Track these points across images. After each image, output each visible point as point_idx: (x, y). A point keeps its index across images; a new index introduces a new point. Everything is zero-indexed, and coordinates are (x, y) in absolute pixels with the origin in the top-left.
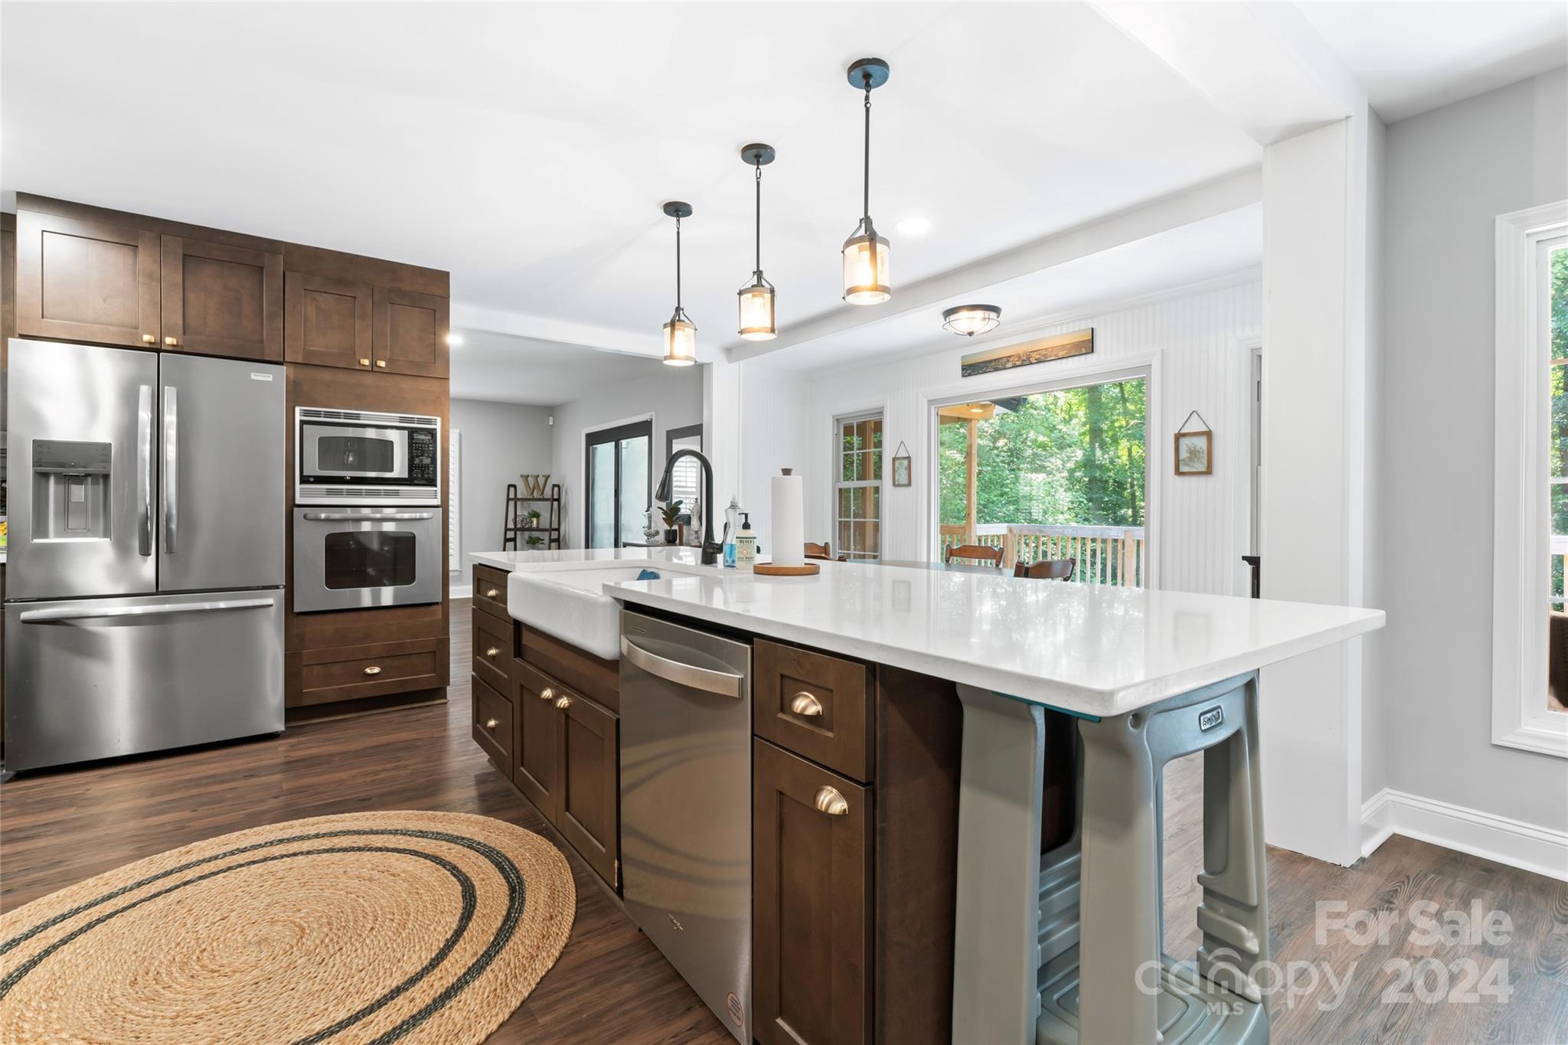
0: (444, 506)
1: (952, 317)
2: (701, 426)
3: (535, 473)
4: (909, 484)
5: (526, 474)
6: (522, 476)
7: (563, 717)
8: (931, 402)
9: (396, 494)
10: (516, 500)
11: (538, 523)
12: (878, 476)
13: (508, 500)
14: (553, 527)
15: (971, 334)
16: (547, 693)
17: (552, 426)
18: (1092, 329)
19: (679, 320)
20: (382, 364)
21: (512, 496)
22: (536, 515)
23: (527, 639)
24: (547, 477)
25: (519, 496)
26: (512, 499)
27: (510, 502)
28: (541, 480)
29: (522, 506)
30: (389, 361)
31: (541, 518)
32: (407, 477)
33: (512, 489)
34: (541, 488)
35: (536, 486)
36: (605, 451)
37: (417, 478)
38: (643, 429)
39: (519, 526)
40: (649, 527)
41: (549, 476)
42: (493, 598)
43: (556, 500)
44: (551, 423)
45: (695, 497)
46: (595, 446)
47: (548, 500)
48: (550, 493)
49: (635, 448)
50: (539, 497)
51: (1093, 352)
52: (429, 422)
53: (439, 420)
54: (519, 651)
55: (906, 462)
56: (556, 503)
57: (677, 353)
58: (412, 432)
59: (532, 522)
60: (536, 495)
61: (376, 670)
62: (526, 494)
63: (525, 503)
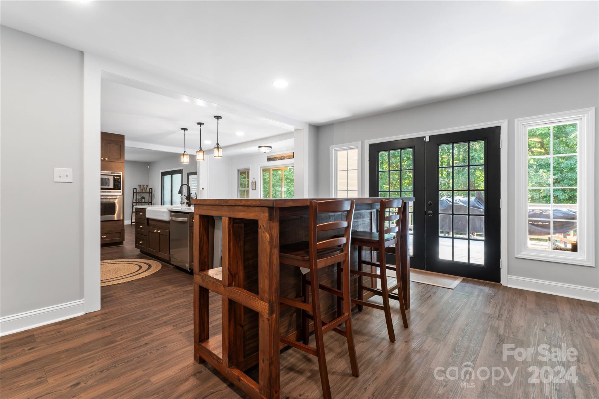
0: (123, 195)
1: (260, 148)
2: (197, 172)
3: (143, 184)
4: (256, 189)
5: (140, 184)
6: (138, 185)
7: (159, 235)
8: (261, 167)
9: (110, 192)
10: (136, 193)
11: (144, 200)
12: (248, 187)
13: (134, 193)
14: (150, 202)
15: (265, 152)
16: (155, 231)
17: (149, 169)
18: (294, 153)
19: (185, 154)
20: (107, 159)
21: (135, 192)
22: (144, 198)
23: (150, 222)
24: (147, 186)
25: (137, 192)
26: (135, 193)
27: (134, 194)
28: (145, 187)
29: (139, 195)
30: (108, 158)
31: (145, 199)
32: (113, 187)
33: (135, 189)
34: (145, 189)
35: (144, 188)
36: (167, 178)
37: (116, 188)
38: (180, 172)
39: (137, 201)
40: (182, 201)
41: (148, 185)
42: (141, 215)
43: (150, 193)
44: (149, 168)
45: (195, 192)
46: (164, 176)
47: (148, 193)
48: (149, 191)
49: (177, 178)
50: (145, 192)
51: (294, 158)
52: (119, 173)
53: (122, 173)
54: (148, 225)
55: (255, 183)
56: (150, 194)
57: (184, 161)
58: (114, 176)
59: (142, 200)
60: (143, 191)
61: (105, 237)
62: (140, 191)
63: (140, 194)
